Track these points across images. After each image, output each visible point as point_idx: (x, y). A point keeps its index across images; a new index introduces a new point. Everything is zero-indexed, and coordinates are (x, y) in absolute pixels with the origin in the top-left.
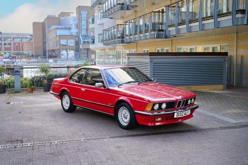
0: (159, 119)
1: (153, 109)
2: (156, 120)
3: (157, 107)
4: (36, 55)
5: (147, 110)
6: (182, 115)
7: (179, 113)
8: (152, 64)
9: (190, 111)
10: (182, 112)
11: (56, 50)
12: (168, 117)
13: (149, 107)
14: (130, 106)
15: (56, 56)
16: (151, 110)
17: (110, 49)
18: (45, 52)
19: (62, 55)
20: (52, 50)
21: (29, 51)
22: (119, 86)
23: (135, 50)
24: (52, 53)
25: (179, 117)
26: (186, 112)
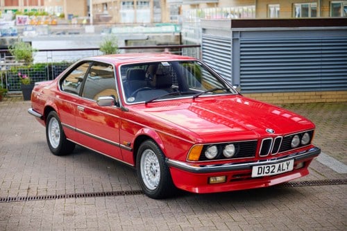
0: (220, 179)
1: (202, 157)
2: (212, 180)
3: (212, 152)
4: (70, 16)
5: (191, 158)
6: (272, 172)
7: (263, 166)
8: (238, 45)
9: (292, 162)
10: (270, 166)
11: (110, 3)
12: (241, 175)
13: (195, 154)
14: (160, 148)
15: (110, 18)
16: (200, 159)
17: (208, 4)
18: (88, 7)
19: (124, 15)
20: (103, 4)
21: (56, 7)
22: (146, 103)
23: (254, 7)
24: (103, 10)
25: (265, 175)
26: (281, 164)
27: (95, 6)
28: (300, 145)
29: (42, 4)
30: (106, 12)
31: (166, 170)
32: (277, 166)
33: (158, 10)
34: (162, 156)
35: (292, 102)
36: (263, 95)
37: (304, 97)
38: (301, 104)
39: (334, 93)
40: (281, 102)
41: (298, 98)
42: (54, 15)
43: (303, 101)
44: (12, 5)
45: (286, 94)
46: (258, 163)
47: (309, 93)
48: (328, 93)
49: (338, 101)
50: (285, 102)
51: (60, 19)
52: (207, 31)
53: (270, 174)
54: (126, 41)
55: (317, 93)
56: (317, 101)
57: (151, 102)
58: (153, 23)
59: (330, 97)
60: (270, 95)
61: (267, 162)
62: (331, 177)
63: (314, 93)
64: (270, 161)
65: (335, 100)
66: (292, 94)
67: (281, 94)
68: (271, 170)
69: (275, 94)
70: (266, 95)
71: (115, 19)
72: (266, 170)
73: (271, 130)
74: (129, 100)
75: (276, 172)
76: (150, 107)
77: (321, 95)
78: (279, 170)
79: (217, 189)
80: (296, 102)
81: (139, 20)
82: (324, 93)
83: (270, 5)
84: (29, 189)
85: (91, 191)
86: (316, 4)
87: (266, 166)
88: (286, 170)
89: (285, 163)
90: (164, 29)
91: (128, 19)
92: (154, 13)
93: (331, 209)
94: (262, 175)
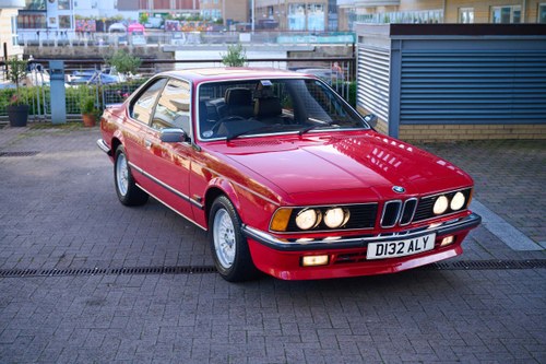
1: (292, 226)
2: (306, 261)
4: (229, 21)
5: (274, 227)
6: (399, 252)
7: (384, 243)
8: (399, 59)
9: (432, 238)
10: (397, 243)
11: (277, 6)
12: (350, 255)
13: (280, 221)
14: (235, 208)
15: (277, 25)
16: (288, 229)
17: (386, 6)
18: (251, 11)
19: (293, 21)
20: (269, 7)
21: (213, 11)
22: (228, 140)
23: (442, 10)
24: (268, 15)
25: (388, 256)
26: (414, 240)
27: (259, 9)
28: (449, 210)
29: (197, 8)
30: (271, 18)
31: (244, 242)
32: (407, 242)
33: (334, 16)
34: (239, 221)
35: (471, 138)
36: (432, 127)
37: (488, 132)
38: (483, 141)
39: (531, 127)
40: (455, 137)
41: (479, 132)
42: (211, 19)
43: (486, 137)
44: (162, 8)
45: (462, 127)
46: (379, 237)
47: (495, 127)
48: (521, 126)
49: (536, 137)
50: (461, 137)
51: (217, 25)
52: (364, 40)
53: (395, 255)
54: (288, 53)
55: (506, 127)
56: (506, 137)
57: (235, 138)
58: (327, 32)
59: (524, 132)
60: (441, 127)
61: (394, 236)
62: (500, 256)
63: (501, 127)
64: (398, 236)
65: (530, 137)
66: (472, 127)
67: (457, 127)
68: (397, 250)
69: (447, 127)
70: (436, 127)
71: (282, 24)
72: (390, 249)
73: (399, 189)
74: (204, 135)
75: (406, 252)
76: (233, 146)
77: (511, 130)
78: (411, 248)
79: (315, 275)
80: (476, 138)
81: (312, 26)
82: (516, 126)
83: (462, 9)
84: (63, 256)
85: (146, 264)
86: (519, 6)
87: (389, 243)
88: (423, 250)
89: (421, 239)
90: (340, 39)
91: (298, 26)
92: (328, 20)
93: (487, 313)
94: (383, 256)
